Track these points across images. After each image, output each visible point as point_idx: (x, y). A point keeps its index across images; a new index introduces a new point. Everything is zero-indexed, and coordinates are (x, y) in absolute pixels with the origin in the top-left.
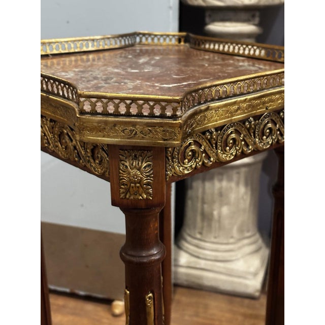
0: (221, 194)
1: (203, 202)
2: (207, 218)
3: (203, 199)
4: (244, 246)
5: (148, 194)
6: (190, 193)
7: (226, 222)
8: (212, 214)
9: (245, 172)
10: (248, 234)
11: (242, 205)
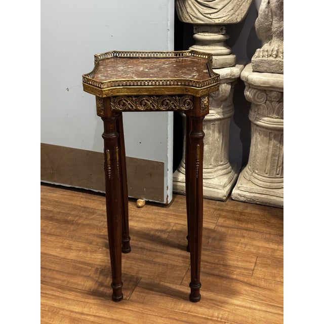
4: (218, 170)
9: (218, 124)
10: (222, 163)
11: (217, 145)
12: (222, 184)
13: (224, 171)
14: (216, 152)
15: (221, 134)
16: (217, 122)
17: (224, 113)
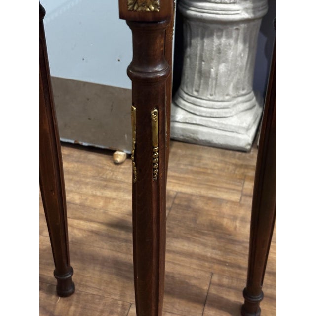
0: (219, 51)
1: (202, 60)
2: (204, 75)
3: (201, 57)
4: (238, 103)
5: (156, 6)
6: (189, 51)
7: (222, 80)
8: (210, 72)
9: (245, 29)
10: (243, 92)
11: (239, 63)
12: (245, 125)
13: (248, 105)
14: (237, 75)
15: (247, 45)
16: (243, 26)
17: (255, 10)
